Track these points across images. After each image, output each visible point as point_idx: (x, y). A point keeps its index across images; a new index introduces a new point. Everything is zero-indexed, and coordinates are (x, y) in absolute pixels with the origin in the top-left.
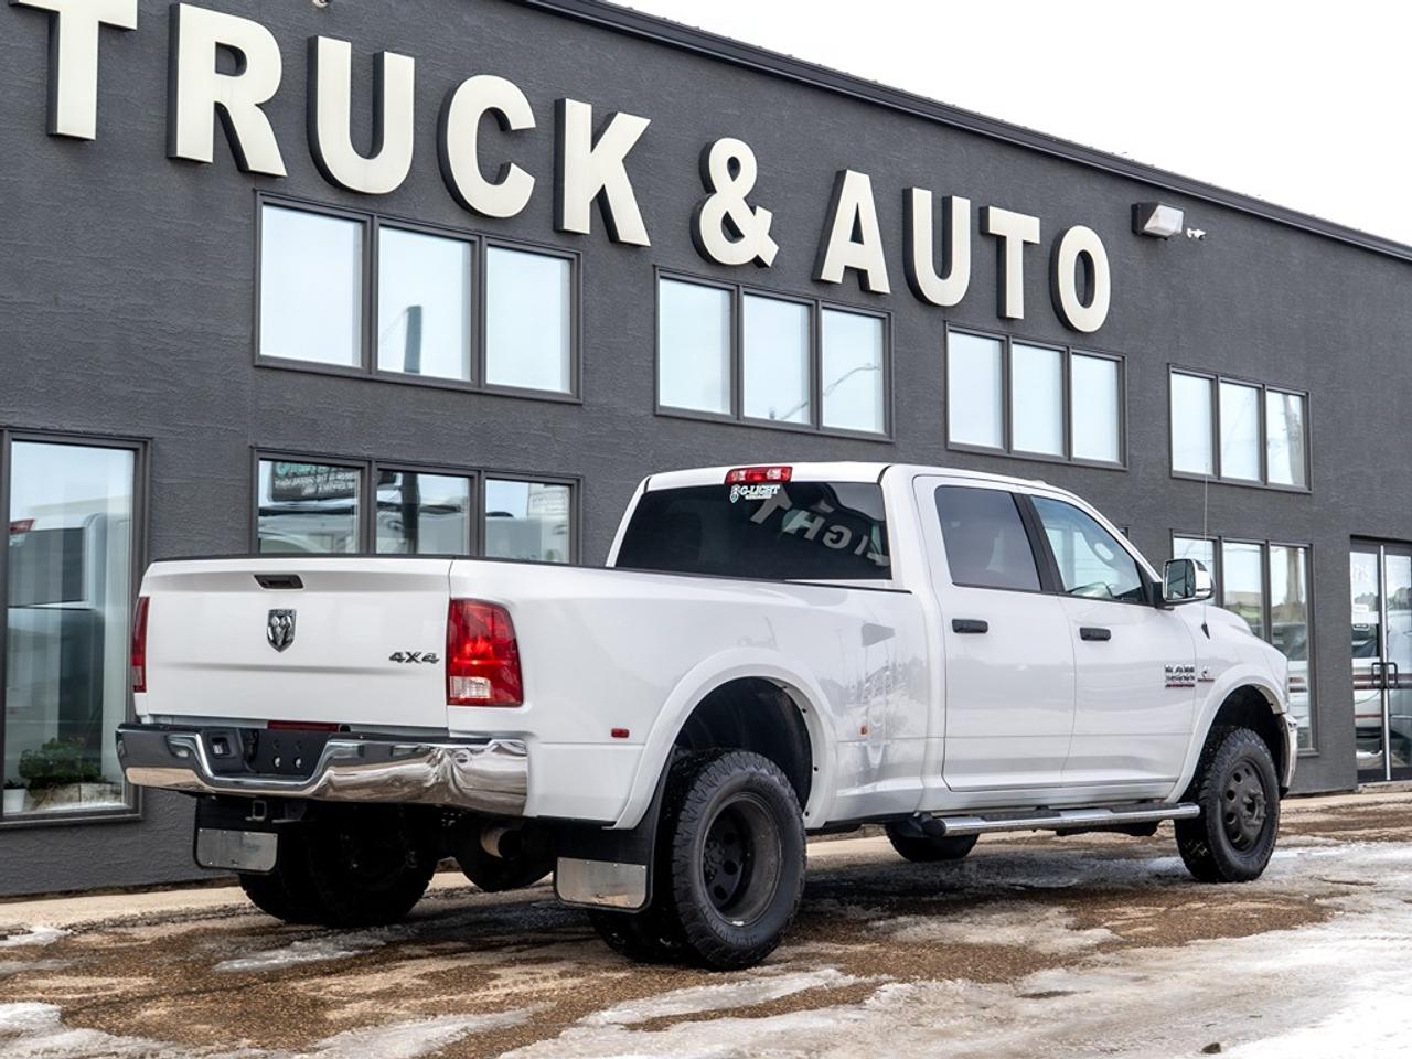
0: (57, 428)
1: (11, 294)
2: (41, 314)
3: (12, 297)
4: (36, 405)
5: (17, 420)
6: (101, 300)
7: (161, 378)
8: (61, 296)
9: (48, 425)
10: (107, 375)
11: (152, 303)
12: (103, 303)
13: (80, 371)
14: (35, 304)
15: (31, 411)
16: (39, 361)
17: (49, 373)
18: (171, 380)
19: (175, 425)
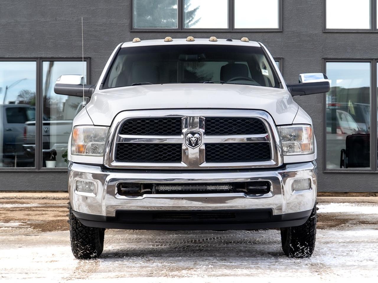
0: (57, 56)
1: (40, 19)
2: (51, 24)
3: (41, 20)
4: (50, 50)
5: (43, 55)
6: (72, 18)
7: (95, 39)
8: (57, 18)
9: (54, 56)
10: (74, 40)
11: (90, 16)
12: (73, 18)
13: (65, 39)
14: (48, 21)
15: (48, 52)
16: (50, 38)
17: (54, 41)
18: (98, 39)
19: (100, 53)
